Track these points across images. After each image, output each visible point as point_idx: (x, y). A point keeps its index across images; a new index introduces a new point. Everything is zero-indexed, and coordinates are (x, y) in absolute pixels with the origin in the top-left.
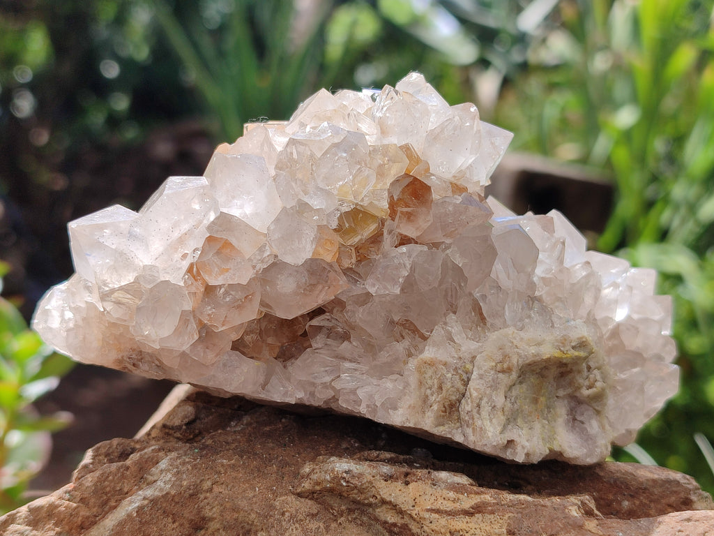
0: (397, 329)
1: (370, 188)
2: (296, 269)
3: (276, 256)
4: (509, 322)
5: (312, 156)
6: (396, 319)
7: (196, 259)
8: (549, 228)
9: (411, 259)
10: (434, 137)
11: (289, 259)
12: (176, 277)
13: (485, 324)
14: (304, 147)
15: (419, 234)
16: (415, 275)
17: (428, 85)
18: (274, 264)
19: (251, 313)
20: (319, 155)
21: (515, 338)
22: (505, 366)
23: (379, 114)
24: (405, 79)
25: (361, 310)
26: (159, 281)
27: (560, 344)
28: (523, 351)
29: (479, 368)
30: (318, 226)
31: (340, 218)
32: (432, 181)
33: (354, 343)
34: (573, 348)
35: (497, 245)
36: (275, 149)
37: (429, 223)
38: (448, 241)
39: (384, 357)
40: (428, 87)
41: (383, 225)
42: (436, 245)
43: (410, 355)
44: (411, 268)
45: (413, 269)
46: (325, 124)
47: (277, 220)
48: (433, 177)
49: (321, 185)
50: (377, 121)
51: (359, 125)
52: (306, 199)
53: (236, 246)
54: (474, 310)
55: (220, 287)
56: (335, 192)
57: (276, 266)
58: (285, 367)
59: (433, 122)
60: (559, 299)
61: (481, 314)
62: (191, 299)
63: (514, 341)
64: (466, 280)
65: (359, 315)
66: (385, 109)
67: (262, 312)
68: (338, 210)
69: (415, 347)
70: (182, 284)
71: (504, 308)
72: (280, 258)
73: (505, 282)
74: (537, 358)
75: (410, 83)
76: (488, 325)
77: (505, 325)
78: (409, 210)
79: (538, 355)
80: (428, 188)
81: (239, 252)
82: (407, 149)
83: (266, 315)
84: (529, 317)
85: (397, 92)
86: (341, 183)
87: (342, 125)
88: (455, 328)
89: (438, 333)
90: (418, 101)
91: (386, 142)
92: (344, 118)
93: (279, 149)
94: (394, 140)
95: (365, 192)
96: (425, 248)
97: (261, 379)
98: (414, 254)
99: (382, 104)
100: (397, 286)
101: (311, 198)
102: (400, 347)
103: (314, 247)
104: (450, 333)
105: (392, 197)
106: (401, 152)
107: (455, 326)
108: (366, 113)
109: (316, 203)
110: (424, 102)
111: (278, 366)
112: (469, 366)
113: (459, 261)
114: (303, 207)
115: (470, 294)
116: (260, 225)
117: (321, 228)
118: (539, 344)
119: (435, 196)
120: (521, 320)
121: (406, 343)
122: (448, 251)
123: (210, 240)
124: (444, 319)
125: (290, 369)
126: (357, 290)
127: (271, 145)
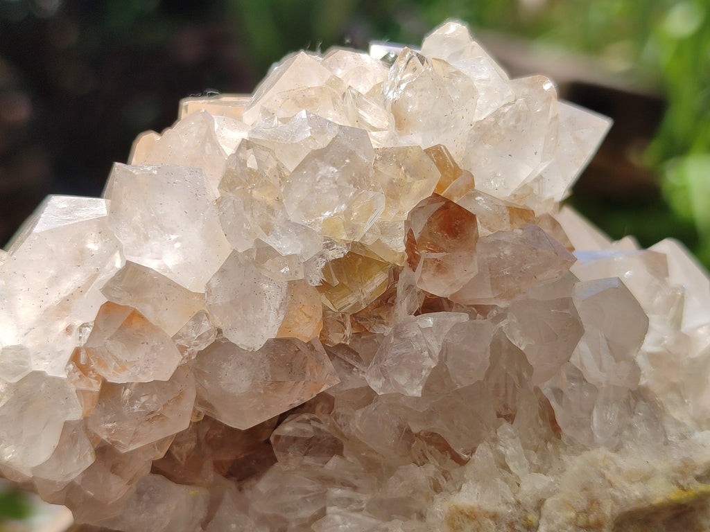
0: (418, 445)
1: (376, 217)
2: (251, 355)
3: (220, 331)
4: (598, 437)
5: (279, 168)
6: (416, 429)
7: (83, 342)
8: (660, 269)
9: (442, 338)
10: (482, 133)
11: (239, 338)
12: (55, 367)
13: (559, 437)
14: (267, 153)
15: (455, 290)
16: (447, 363)
17: (474, 43)
18: (216, 345)
19: (181, 421)
20: (290, 166)
21: (607, 468)
22: (592, 519)
23: (392, 96)
24: (437, 32)
25: (359, 414)
26: (30, 371)
27: (678, 475)
28: (622, 491)
29: (550, 521)
30: (290, 283)
31: (325, 271)
32: (477, 206)
33: (349, 458)
34: (699, 478)
35: (583, 316)
36: (221, 152)
37: (472, 276)
38: (502, 304)
39: (395, 488)
40: (473, 47)
41: (396, 278)
42: (482, 310)
43: (437, 488)
44: (441, 352)
45: (443, 356)
46: (303, 114)
47: (222, 271)
48: (479, 198)
49: (293, 218)
50: (389, 106)
51: (361, 112)
52: (269, 241)
53: (152, 320)
54: (543, 416)
55: (126, 386)
56: (318, 229)
57: (220, 347)
58: (240, 489)
59: (483, 109)
60: (674, 387)
61: (553, 421)
62: (80, 402)
63: (606, 472)
64: (530, 370)
65: (357, 423)
66: (403, 86)
67: (199, 413)
68: (322, 256)
69: (445, 474)
70: (64, 376)
71: (590, 413)
72: (225, 335)
73: (594, 373)
74: (644, 505)
75: (445, 39)
76: (564, 439)
77: (592, 443)
78: (438, 256)
79: (646, 498)
80: (471, 218)
81: (155, 329)
82: (438, 155)
83: (206, 418)
84: (630, 427)
85: (422, 59)
86: (327, 214)
87: (332, 115)
88: (512, 449)
89: (482, 456)
90: (458, 73)
91: (404, 142)
92: (334, 102)
93: (229, 151)
94: (418, 139)
95: (368, 226)
96: (465, 317)
97: (201, 514)
98: (447, 329)
99: (399, 77)
100: (417, 381)
101: (278, 238)
102: (422, 475)
103: (281, 318)
104: (503, 456)
105: (410, 234)
106: (427, 159)
107: (510, 443)
108: (371, 94)
109: (285, 245)
110: (467, 74)
111: (229, 487)
112: (532, 517)
113: (521, 343)
114: (264, 253)
115: (537, 390)
116: (193, 282)
117: (293, 286)
118: (646, 478)
119: (482, 230)
120: (619, 433)
121: (431, 469)
122: (503, 324)
123: (108, 309)
124: (492, 432)
125: (248, 494)
126: (353, 382)
127: (216, 145)
